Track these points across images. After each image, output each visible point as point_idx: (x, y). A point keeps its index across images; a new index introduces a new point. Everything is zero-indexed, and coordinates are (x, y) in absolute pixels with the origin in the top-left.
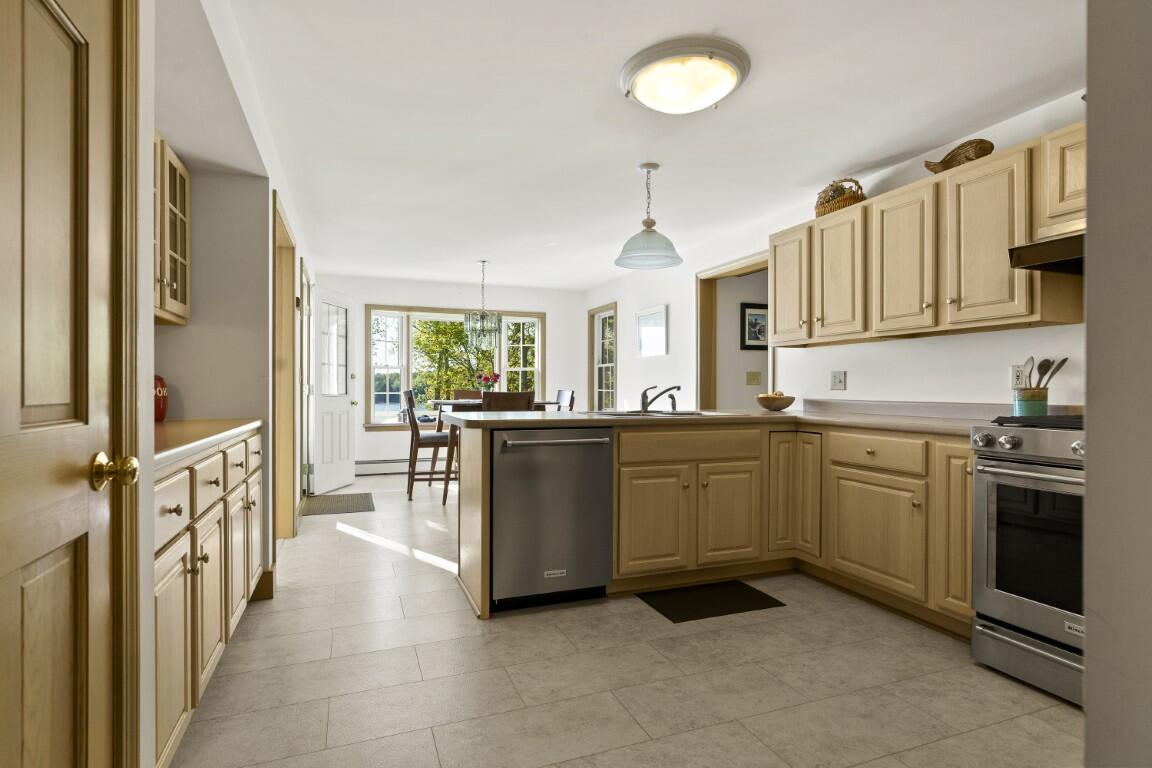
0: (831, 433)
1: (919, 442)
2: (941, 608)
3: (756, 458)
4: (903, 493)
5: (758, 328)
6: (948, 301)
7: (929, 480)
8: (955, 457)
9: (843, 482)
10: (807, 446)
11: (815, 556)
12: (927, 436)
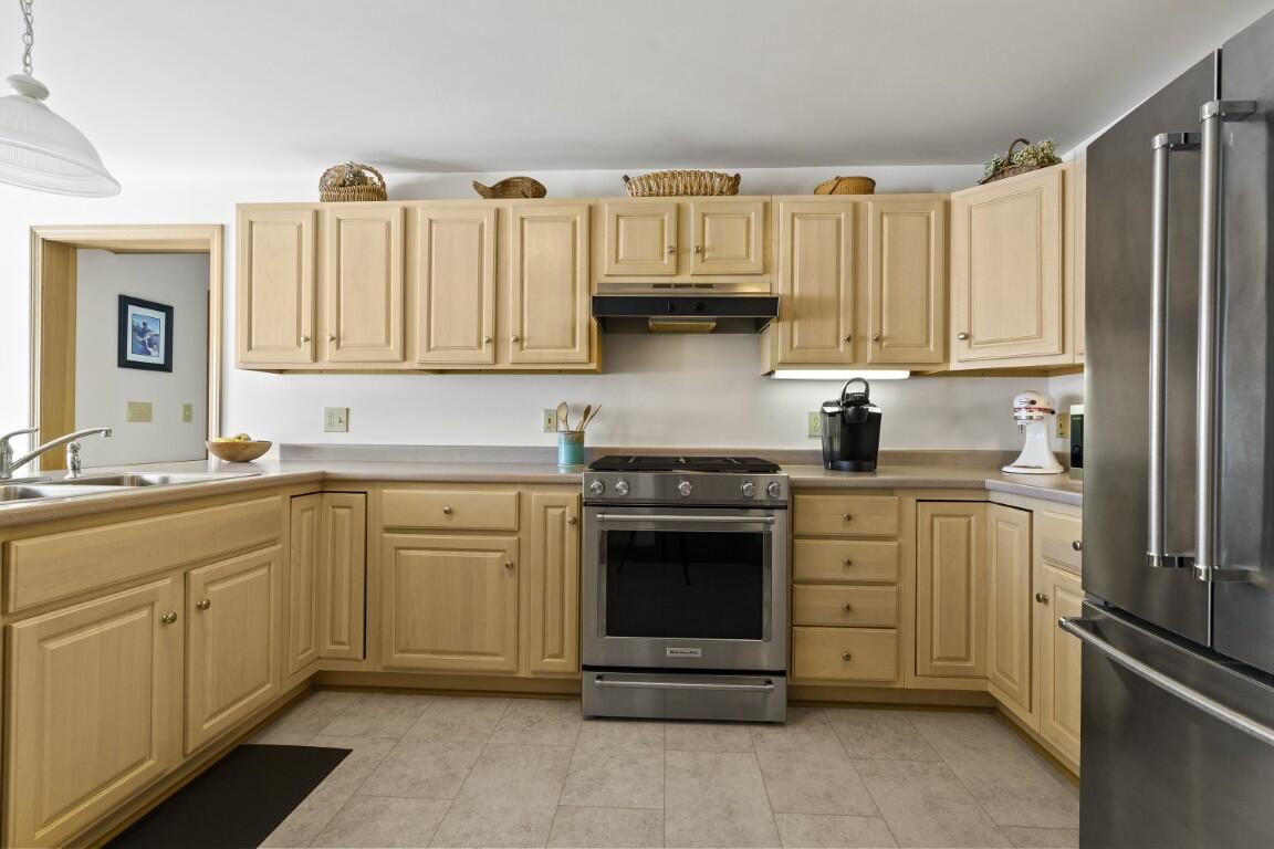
0: (385, 491)
1: (512, 493)
2: (534, 672)
3: (273, 542)
4: (489, 555)
5: (148, 336)
6: (512, 339)
7: (521, 534)
8: (552, 507)
9: (402, 552)
10: (339, 511)
11: (358, 660)
12: (519, 486)
